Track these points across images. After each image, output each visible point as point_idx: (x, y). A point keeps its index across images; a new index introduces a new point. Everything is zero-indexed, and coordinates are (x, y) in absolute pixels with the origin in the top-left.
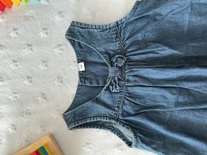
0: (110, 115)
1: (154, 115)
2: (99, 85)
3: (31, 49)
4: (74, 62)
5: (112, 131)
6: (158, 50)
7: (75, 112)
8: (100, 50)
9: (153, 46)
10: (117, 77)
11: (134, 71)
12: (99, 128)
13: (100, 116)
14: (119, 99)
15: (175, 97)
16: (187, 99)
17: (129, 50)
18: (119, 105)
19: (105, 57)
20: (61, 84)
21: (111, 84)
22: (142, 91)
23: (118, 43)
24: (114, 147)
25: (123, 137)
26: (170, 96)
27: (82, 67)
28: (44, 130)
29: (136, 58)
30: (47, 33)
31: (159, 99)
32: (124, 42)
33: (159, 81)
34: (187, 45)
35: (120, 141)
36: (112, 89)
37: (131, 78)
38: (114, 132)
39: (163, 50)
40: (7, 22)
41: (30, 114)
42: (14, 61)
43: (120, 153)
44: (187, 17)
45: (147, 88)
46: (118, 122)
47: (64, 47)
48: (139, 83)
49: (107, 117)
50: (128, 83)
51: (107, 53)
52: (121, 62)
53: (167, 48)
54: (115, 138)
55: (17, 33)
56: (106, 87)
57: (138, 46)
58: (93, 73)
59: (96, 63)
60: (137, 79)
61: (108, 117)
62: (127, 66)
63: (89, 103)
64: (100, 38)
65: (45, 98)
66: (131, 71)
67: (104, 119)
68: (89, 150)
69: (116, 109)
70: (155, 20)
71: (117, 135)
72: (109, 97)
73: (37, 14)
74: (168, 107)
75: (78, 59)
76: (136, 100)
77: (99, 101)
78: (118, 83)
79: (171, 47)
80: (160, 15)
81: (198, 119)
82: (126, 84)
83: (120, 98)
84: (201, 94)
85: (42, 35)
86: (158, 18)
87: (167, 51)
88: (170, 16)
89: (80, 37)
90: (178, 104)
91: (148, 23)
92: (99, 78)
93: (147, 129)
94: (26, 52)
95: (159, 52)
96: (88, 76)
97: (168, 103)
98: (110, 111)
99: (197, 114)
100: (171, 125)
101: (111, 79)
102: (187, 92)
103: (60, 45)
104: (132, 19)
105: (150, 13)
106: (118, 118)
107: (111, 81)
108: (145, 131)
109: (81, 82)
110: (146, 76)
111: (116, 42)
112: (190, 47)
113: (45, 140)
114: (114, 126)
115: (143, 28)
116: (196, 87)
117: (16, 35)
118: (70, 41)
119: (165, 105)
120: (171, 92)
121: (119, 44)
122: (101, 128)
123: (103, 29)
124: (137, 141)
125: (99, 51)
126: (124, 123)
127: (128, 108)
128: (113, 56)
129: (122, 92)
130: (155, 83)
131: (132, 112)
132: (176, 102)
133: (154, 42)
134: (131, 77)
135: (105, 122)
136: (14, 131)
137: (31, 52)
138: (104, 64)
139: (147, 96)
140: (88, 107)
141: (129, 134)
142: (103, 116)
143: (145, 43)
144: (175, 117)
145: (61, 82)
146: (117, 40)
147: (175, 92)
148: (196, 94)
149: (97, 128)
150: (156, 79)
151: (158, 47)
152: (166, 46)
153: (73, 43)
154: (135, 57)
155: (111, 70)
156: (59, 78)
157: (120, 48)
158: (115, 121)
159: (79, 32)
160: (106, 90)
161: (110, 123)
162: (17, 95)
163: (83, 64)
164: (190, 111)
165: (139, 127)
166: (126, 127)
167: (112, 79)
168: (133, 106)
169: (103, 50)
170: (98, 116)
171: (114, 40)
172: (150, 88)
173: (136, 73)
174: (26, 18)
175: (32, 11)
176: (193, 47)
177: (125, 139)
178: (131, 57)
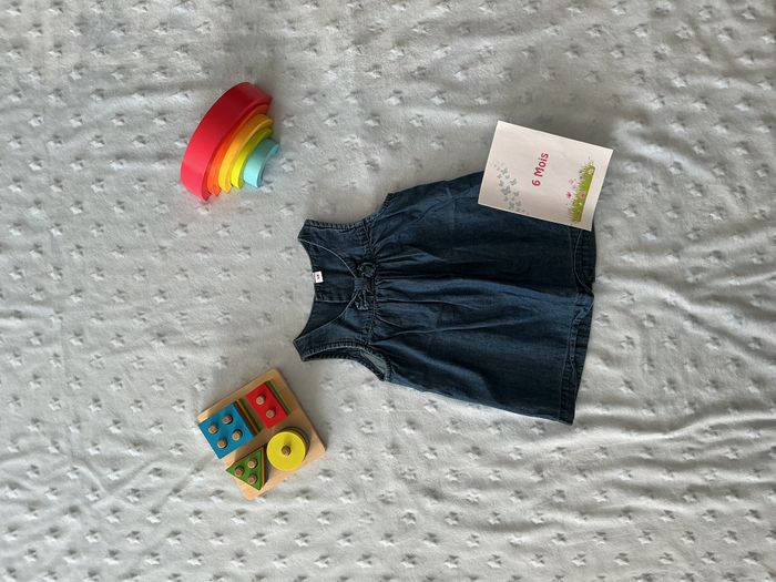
0: (356, 339)
1: (413, 338)
2: (342, 301)
3: (249, 254)
4: (308, 271)
6: (416, 256)
7: (310, 338)
8: (343, 256)
9: (410, 250)
10: (365, 290)
11: (387, 282)
12: (343, 357)
13: (343, 342)
14: (368, 319)
15: (437, 314)
16: (452, 317)
17: (381, 255)
18: (368, 327)
19: (349, 265)
20: (289, 301)
21: (357, 300)
22: (397, 309)
23: (365, 246)
24: (363, 383)
26: (431, 313)
27: (319, 278)
28: (268, 363)
29: (389, 265)
30: (270, 232)
31: (418, 317)
32: (374, 246)
33: (417, 295)
34: (452, 250)
35: (371, 374)
36: (359, 307)
37: (383, 292)
38: (361, 362)
39: (422, 256)
40: (212, 216)
41: (248, 341)
42: (225, 270)
43: (370, 390)
44: (452, 214)
45: (403, 303)
46: (367, 349)
47: (294, 251)
48: (392, 297)
49: (352, 342)
50: (379, 298)
51: (352, 259)
52: (370, 272)
53: (426, 254)
54: (364, 371)
55: (228, 231)
56: (351, 304)
57: (392, 251)
58: (333, 286)
59: (338, 272)
60: (390, 292)
61: (354, 342)
62: (377, 277)
63: (329, 325)
64: (342, 240)
65: (269, 320)
66: (383, 283)
67: (348, 346)
68: (329, 388)
69: (365, 332)
70: (413, 218)
71: (366, 366)
72: (355, 317)
73: (257, 206)
74: (429, 328)
75: (313, 267)
76: (389, 319)
77: (341, 322)
78: (366, 299)
79: (431, 251)
80: (418, 211)
81: (469, 343)
82: (377, 300)
84: (471, 311)
85: (265, 234)
86: (416, 215)
87: (427, 258)
88: (430, 212)
89: (317, 240)
90: (440, 324)
91: (404, 221)
92: (342, 292)
94: (243, 257)
95: (417, 258)
96: (327, 290)
97: (429, 322)
98: (356, 335)
99: (467, 336)
100: (434, 351)
101: (357, 293)
102: (454, 308)
103: (289, 248)
104: (383, 217)
105: (407, 209)
106: (367, 344)
107: (357, 295)
109: (319, 297)
110: (401, 288)
111: (363, 245)
112: (455, 253)
113: (272, 375)
114: (362, 355)
115: (397, 228)
116: (463, 302)
117: (227, 234)
118: (303, 243)
119: (427, 325)
120: (431, 309)
121: (367, 248)
122: (345, 358)
123: (346, 228)
124: (391, 371)
125: (341, 257)
127: (379, 331)
128: (360, 263)
129: (372, 309)
130: (413, 298)
131: (384, 335)
132: (438, 321)
133: (412, 245)
134: (382, 290)
135: (351, 350)
136: (225, 366)
137: (248, 257)
138: (348, 273)
139: (403, 314)
140: (328, 331)
141: (380, 363)
142: (348, 342)
143: (401, 247)
144: (440, 341)
145: (291, 297)
146: (364, 243)
147: (437, 309)
148: (465, 311)
149: (340, 358)
150: (414, 293)
151: (415, 252)
152: (425, 251)
153: (307, 247)
155: (357, 281)
156: (287, 292)
157: (368, 253)
159: (316, 233)
160: (350, 307)
161: (357, 350)
162: (229, 316)
163: (320, 273)
164: (457, 332)
165: (394, 354)
166: (378, 355)
167: (359, 293)
168: (385, 328)
169: (347, 256)
170: (341, 342)
171: (361, 243)
172: (407, 304)
173: (389, 285)
174: (241, 211)
175: (249, 202)
176: (459, 251)
177: (375, 371)
178: (383, 265)
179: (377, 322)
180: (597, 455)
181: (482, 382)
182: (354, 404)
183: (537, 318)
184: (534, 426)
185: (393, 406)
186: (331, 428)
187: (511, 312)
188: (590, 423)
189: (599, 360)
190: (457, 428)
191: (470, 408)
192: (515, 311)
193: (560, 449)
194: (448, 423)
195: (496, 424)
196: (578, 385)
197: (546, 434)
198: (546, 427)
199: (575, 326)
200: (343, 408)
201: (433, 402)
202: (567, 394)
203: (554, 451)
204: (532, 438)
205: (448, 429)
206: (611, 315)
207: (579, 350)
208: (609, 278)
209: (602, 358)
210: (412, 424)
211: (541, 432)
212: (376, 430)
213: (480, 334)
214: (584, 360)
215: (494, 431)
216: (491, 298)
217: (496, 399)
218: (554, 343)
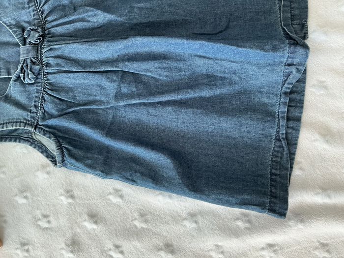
0: (25, 119)
1: (90, 116)
2: (11, 75)
5: (31, 145)
6: (89, 16)
8: (7, 22)
9: (81, 10)
10: (29, 59)
11: (55, 49)
12: (13, 140)
13: (11, 123)
14: (36, 95)
15: (115, 85)
16: (134, 89)
17: (49, 19)
18: (37, 104)
19: (15, 32)
21: (22, 71)
22: (69, 80)
23: (31, 9)
24: (38, 170)
25: (47, 152)
26: (108, 84)
29: (59, 30)
31: (95, 90)
32: (41, 8)
33: (92, 63)
34: (131, 7)
36: (24, 78)
37: (52, 61)
38: (34, 145)
39: (95, 15)
43: (46, 178)
45: (75, 74)
46: (37, 130)
48: (62, 67)
49: (21, 122)
50: (48, 68)
51: (18, 26)
52: (34, 36)
53: (99, 12)
56: (15, 76)
57: (62, 13)
58: (3, 59)
60: (59, 61)
61: (23, 122)
62: (45, 43)
64: (7, 5)
66: (51, 49)
67: (16, 126)
69: (34, 110)
71: (38, 150)
72: (21, 92)
74: (107, 102)
76: (61, 94)
77: (8, 100)
78: (31, 69)
79: (106, 10)
81: (156, 120)
82: (45, 71)
83: (37, 92)
84: (157, 81)
90: (119, 96)
93: (83, 139)
95: (90, 19)
97: (107, 96)
98: (24, 114)
99: (153, 111)
101: (22, 63)
102: (136, 78)
106: (38, 124)
107: (22, 66)
108: (81, 142)
110: (73, 56)
111: (29, 7)
112: (135, 10)
114: (34, 137)
116: (148, 70)
119: (103, 99)
120: (108, 78)
121: (34, 11)
122: (15, 141)
125: (6, 24)
126: (46, 131)
127: (50, 107)
129: (40, 82)
130: (85, 67)
131: (54, 112)
132: (116, 93)
134: (51, 58)
138: (17, 45)
139: (77, 87)
142: (17, 122)
144: (122, 119)
146: (30, 5)
147: (115, 78)
148: (150, 81)
149: (10, 141)
150: (89, 61)
151: (87, 11)
154: (57, 28)
157: (36, 17)
158: (32, 128)
160: (15, 81)
161: (29, 132)
164: (142, 107)
165: (69, 135)
166: (48, 135)
167: (24, 63)
168: (56, 104)
169: (13, 22)
170: (9, 123)
171: (26, 6)
172: (80, 75)
173: (58, 53)
176: (140, 9)
177: (49, 155)
178: (53, 30)
179: (46, 96)
180: (317, 253)
181: (172, 166)
182: (28, 194)
183: (237, 88)
184: (238, 219)
185: (72, 197)
186: (5, 222)
187: (205, 81)
188: (307, 214)
189: (317, 137)
190: (146, 221)
191: (160, 198)
192: (211, 80)
193: (270, 246)
194: (136, 215)
195: (192, 216)
196: (292, 167)
197: (253, 228)
198: (253, 219)
199: (286, 93)
200: (17, 198)
201: (117, 191)
202: (278, 179)
203: (263, 249)
204: (235, 233)
205: (137, 223)
206: (329, 80)
207: (291, 124)
208: (325, 33)
209: (320, 133)
210: (94, 217)
211: (247, 225)
212: (54, 224)
213: (170, 109)
214: (297, 137)
215: (189, 225)
216: (181, 65)
217: (187, 186)
218: (260, 117)
